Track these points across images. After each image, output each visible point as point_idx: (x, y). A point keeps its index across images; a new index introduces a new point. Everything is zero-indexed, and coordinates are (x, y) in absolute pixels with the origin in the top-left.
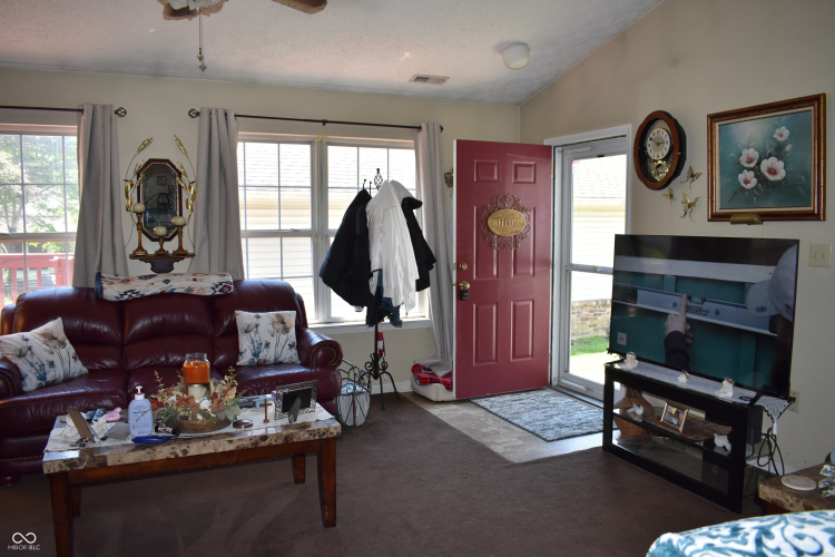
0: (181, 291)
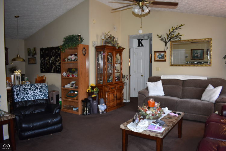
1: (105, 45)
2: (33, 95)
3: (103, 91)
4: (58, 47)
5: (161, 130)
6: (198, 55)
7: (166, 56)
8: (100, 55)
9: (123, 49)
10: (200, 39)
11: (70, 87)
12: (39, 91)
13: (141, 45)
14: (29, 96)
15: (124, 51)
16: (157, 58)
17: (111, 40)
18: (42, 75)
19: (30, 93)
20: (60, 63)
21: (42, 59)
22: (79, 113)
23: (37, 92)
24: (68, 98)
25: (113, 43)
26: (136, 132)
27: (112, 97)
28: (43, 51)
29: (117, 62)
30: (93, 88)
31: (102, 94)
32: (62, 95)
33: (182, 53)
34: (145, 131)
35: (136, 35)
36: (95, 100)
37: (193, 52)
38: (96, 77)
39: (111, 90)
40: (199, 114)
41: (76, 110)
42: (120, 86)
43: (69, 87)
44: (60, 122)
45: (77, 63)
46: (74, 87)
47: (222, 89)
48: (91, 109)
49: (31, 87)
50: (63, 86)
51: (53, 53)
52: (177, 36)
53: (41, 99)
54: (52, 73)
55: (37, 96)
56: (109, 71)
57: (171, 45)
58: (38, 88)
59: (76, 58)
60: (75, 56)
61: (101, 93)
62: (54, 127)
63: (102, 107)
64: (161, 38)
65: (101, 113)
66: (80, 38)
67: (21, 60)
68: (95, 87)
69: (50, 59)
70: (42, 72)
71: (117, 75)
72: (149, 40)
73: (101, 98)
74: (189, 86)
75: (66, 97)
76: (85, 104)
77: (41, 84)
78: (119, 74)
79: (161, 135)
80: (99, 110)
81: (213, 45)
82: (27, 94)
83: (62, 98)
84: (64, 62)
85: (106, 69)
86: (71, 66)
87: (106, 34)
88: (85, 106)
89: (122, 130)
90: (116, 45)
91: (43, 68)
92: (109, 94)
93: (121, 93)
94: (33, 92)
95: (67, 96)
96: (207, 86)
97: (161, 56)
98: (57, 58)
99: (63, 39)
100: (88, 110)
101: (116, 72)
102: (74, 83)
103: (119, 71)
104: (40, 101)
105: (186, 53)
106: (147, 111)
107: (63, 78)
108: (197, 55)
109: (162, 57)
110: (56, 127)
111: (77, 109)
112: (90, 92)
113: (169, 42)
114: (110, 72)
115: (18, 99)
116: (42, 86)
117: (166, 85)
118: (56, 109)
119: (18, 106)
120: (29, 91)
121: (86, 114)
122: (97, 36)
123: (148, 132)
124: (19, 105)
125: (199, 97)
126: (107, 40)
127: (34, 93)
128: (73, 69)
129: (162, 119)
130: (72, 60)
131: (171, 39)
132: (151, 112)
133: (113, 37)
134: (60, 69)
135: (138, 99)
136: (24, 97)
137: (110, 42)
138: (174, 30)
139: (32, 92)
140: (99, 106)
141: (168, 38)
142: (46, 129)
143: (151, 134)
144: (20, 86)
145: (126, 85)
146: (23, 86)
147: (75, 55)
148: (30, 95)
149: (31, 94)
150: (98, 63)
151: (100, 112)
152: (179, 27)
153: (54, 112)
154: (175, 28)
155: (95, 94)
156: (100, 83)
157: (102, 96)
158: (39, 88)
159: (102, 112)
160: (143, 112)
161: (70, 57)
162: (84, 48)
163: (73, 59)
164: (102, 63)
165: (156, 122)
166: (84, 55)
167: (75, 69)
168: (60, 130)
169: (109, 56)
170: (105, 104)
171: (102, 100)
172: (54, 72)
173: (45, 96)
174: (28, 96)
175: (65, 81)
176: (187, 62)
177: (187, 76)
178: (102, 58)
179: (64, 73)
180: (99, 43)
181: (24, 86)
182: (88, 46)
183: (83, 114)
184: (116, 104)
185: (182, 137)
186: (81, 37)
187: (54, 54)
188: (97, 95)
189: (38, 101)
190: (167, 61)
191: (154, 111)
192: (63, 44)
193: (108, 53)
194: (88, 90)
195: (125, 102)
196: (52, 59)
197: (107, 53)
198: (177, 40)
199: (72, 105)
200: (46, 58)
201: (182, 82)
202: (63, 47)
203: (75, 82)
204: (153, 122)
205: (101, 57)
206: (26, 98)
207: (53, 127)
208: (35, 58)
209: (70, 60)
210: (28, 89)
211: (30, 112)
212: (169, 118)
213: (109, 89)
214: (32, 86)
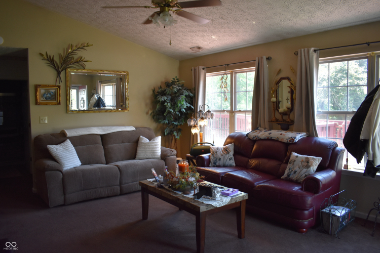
0: (275, 139)
7: (60, 95)
16: (42, 99)
52: (80, 61)
57: (68, 76)
74: (114, 143)
97: (49, 95)
109: (52, 96)
113: (65, 70)
138: (74, 50)
141: (62, 63)
152: (84, 47)
154: (77, 47)
190: (61, 103)
198: (77, 68)
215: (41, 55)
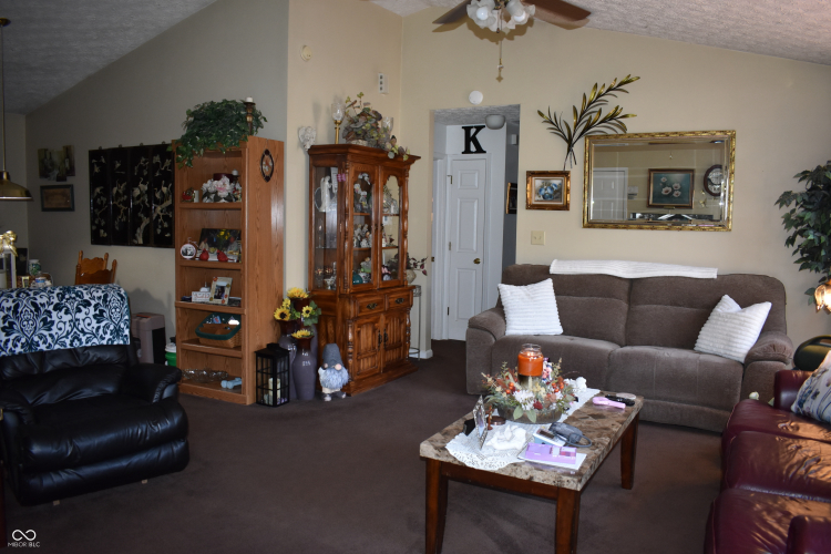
1: (343, 142)
2: (70, 329)
3: (336, 317)
4: (164, 146)
5: (574, 462)
6: (673, 191)
7: (568, 191)
8: (327, 179)
9: (413, 159)
10: (693, 133)
11: (211, 299)
12: (95, 316)
13: (473, 148)
14: (53, 332)
15: (414, 169)
16: (537, 198)
17: (368, 125)
18: (99, 251)
19: (57, 320)
20: (171, 208)
21: (98, 190)
22: (245, 399)
23: (86, 317)
24: (202, 340)
25: (375, 135)
26: (481, 468)
27: (370, 339)
28: (103, 160)
29: (389, 207)
30: (297, 303)
31: (330, 329)
32: (178, 328)
33: (617, 183)
34: (515, 464)
35: (459, 109)
36: (308, 349)
37: (657, 181)
38: (310, 263)
39: (366, 312)
40: (689, 402)
41: (235, 388)
42: (400, 299)
43: (206, 300)
44: (180, 433)
45: (240, 209)
46: (226, 300)
47: (771, 312)
48: (292, 382)
49: (63, 297)
50: (184, 296)
51: (141, 168)
52: (612, 117)
53: (102, 346)
54: (138, 245)
55: (85, 333)
56: (359, 242)
57: (588, 150)
58: (90, 304)
59: (235, 190)
60: (231, 182)
61: (330, 325)
62: (156, 455)
63: (335, 377)
64: (553, 123)
65: (328, 399)
66: (252, 115)
67: (18, 192)
68: (306, 302)
69: (128, 191)
70: (97, 240)
71: (389, 255)
72: (504, 130)
73: (328, 342)
74: (651, 303)
75: (195, 336)
76: (267, 363)
77: (103, 287)
78: (394, 252)
79: (576, 480)
80: (321, 389)
81: (738, 154)
82: (48, 325)
83: (179, 340)
84: (187, 205)
85: (349, 236)
86: (214, 219)
87: (348, 100)
88: (267, 373)
89: (424, 463)
90: (388, 146)
91: (99, 227)
92: (360, 326)
93: (400, 323)
94: (69, 317)
95: (198, 334)
96: (719, 300)
97: (549, 191)
98: (160, 188)
99: (184, 117)
100: (279, 386)
101: (384, 245)
102: (228, 286)
103: (395, 243)
104: (99, 355)
105: (631, 183)
106: (514, 390)
107: (182, 267)
108: (670, 189)
109: (555, 192)
110: (163, 453)
111: (238, 382)
112: (287, 319)
113: (582, 139)
114: (364, 244)
115: (10, 345)
116: (106, 296)
117: (568, 295)
118: (162, 385)
119: (8, 372)
120: (54, 314)
121: (271, 403)
122: (316, 108)
123: (527, 467)
124: (15, 368)
125: (689, 342)
126: (353, 126)
127: (74, 323)
128: (222, 233)
129: (571, 419)
130: (220, 198)
131: (588, 127)
132: (531, 395)
133: (376, 113)
134: (171, 229)
135: (468, 346)
136: (36, 339)
137: (365, 132)
138: (599, 96)
139: (67, 318)
140: (321, 371)
141: (576, 125)
142: (124, 463)
143: (539, 477)
144: (18, 295)
145: (420, 294)
146: (31, 293)
147: (233, 179)
148: (60, 329)
149: (61, 325)
150: (316, 210)
151: (324, 395)
152: (619, 85)
153: (156, 396)
154: (607, 87)
155: (307, 327)
156: (325, 284)
157: (331, 336)
158: (93, 303)
159: (333, 395)
160: (500, 395)
161: (210, 185)
162: (267, 152)
163: (223, 194)
164: (335, 210)
165: (550, 432)
166: (268, 179)
167: (231, 231)
168: (178, 464)
169: (357, 186)
170: (346, 365)
171: (333, 350)
172: (146, 243)
173: (118, 336)
174: (51, 335)
175: (192, 275)
176: (634, 215)
177: (645, 265)
178: (335, 191)
179: (188, 246)
180: (322, 137)
181: (35, 294)
182: (281, 146)
183: (259, 402)
184: (382, 365)
185: (635, 485)
186: (254, 110)
187: (145, 173)
188: (314, 330)
189: (92, 354)
190: (571, 207)
191: (543, 390)
192: (187, 135)
193: (356, 173)
194: (279, 311)
195: (416, 356)
196: (137, 192)
197: (352, 174)
198: (609, 132)
199: (215, 369)
200: (115, 189)
201: (626, 286)
202: (186, 145)
203: (230, 279)
204: (542, 433)
205: (331, 189)
206: (41, 342)
207: (152, 455)
208: (71, 187)
209: (212, 197)
210: (51, 308)
211: (59, 395)
212: (594, 416)
213: (361, 308)
214: (67, 296)
215: (541, 114)
